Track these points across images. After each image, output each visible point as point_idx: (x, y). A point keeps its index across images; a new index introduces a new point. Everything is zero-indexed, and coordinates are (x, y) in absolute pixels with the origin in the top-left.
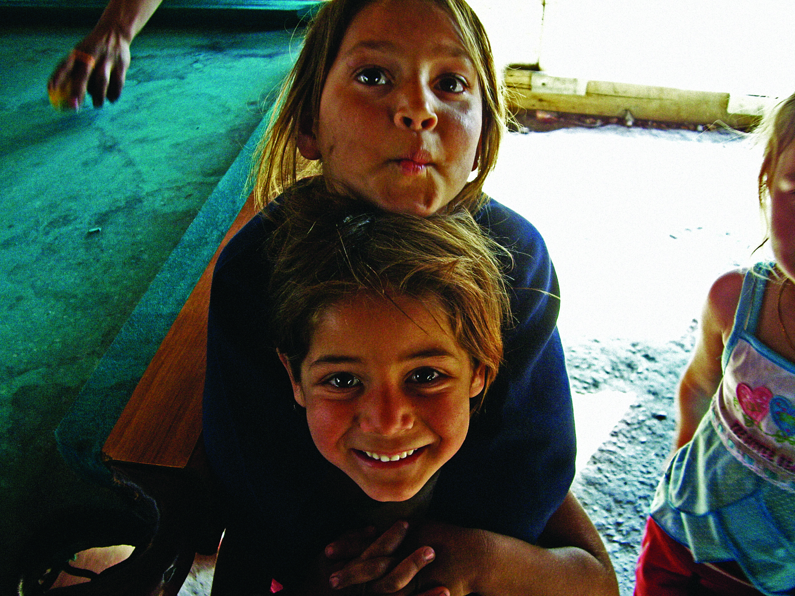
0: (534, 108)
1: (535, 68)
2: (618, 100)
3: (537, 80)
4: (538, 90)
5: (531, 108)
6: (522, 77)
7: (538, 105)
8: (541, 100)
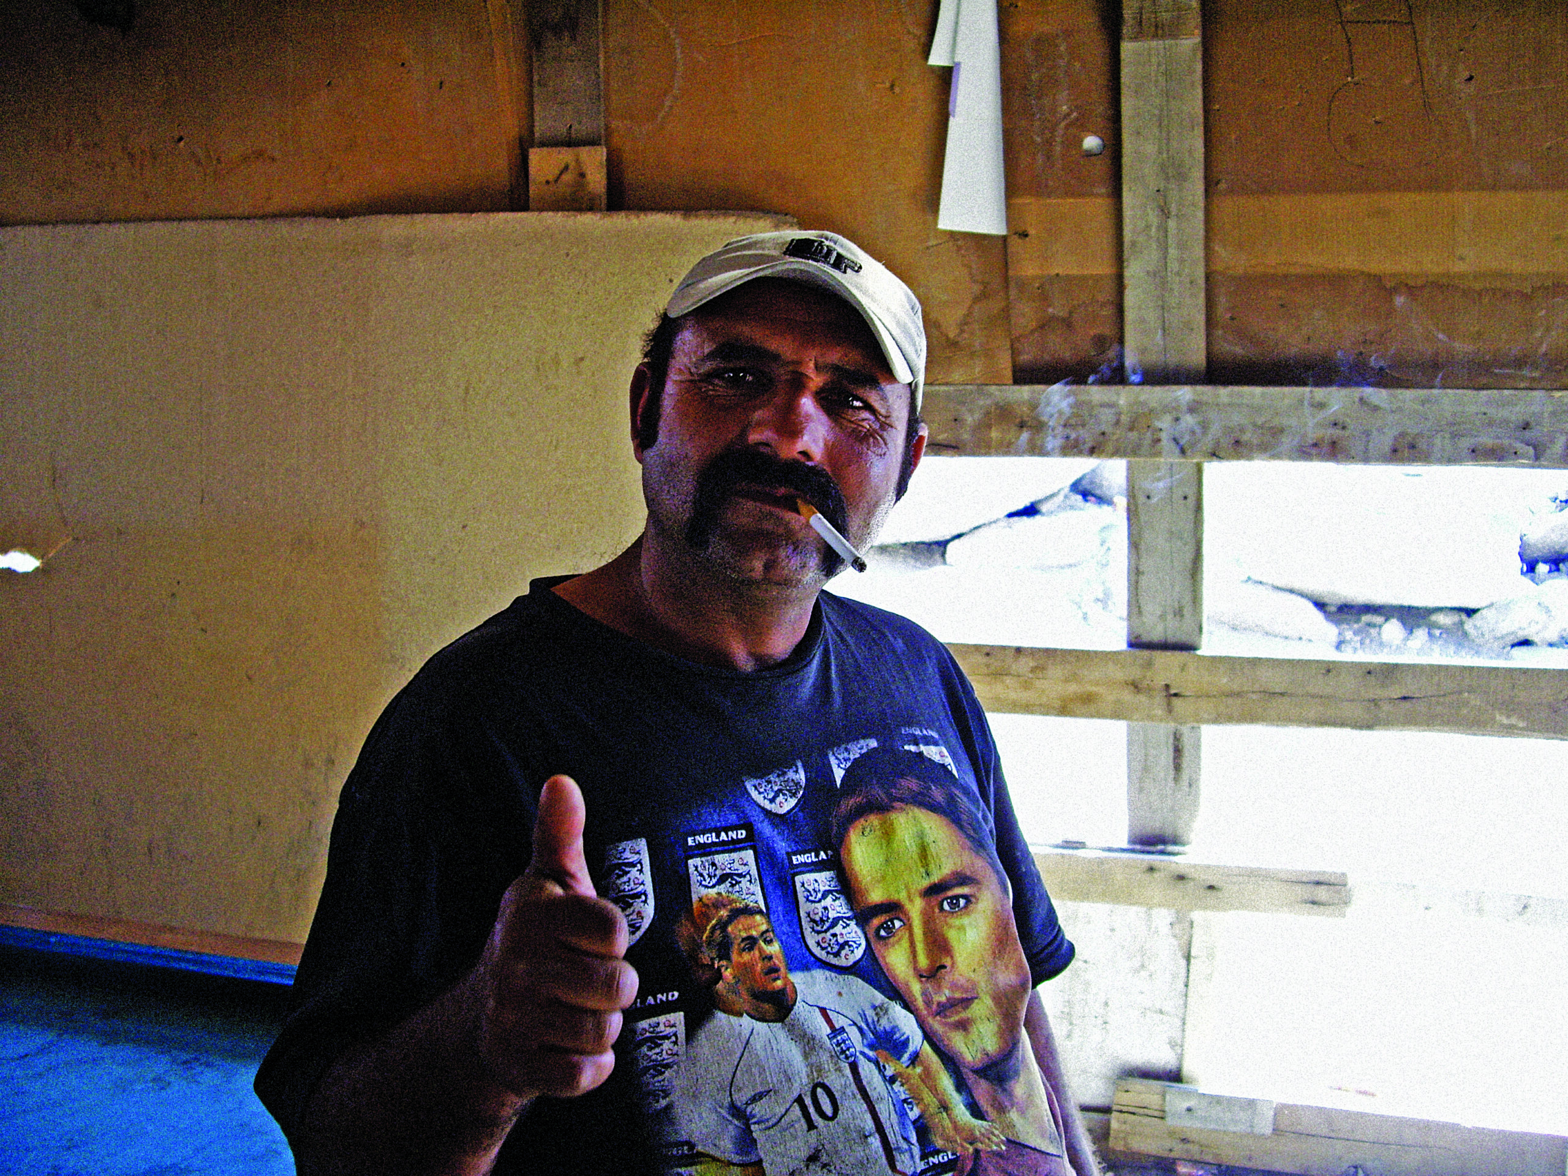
0: (1173, 1155)
1: (1175, 1076)
2: (1339, 1145)
3: (1176, 1101)
4: (1176, 1122)
5: (1165, 1154)
6: (1146, 1093)
7: (1178, 1150)
8: (1184, 1140)
